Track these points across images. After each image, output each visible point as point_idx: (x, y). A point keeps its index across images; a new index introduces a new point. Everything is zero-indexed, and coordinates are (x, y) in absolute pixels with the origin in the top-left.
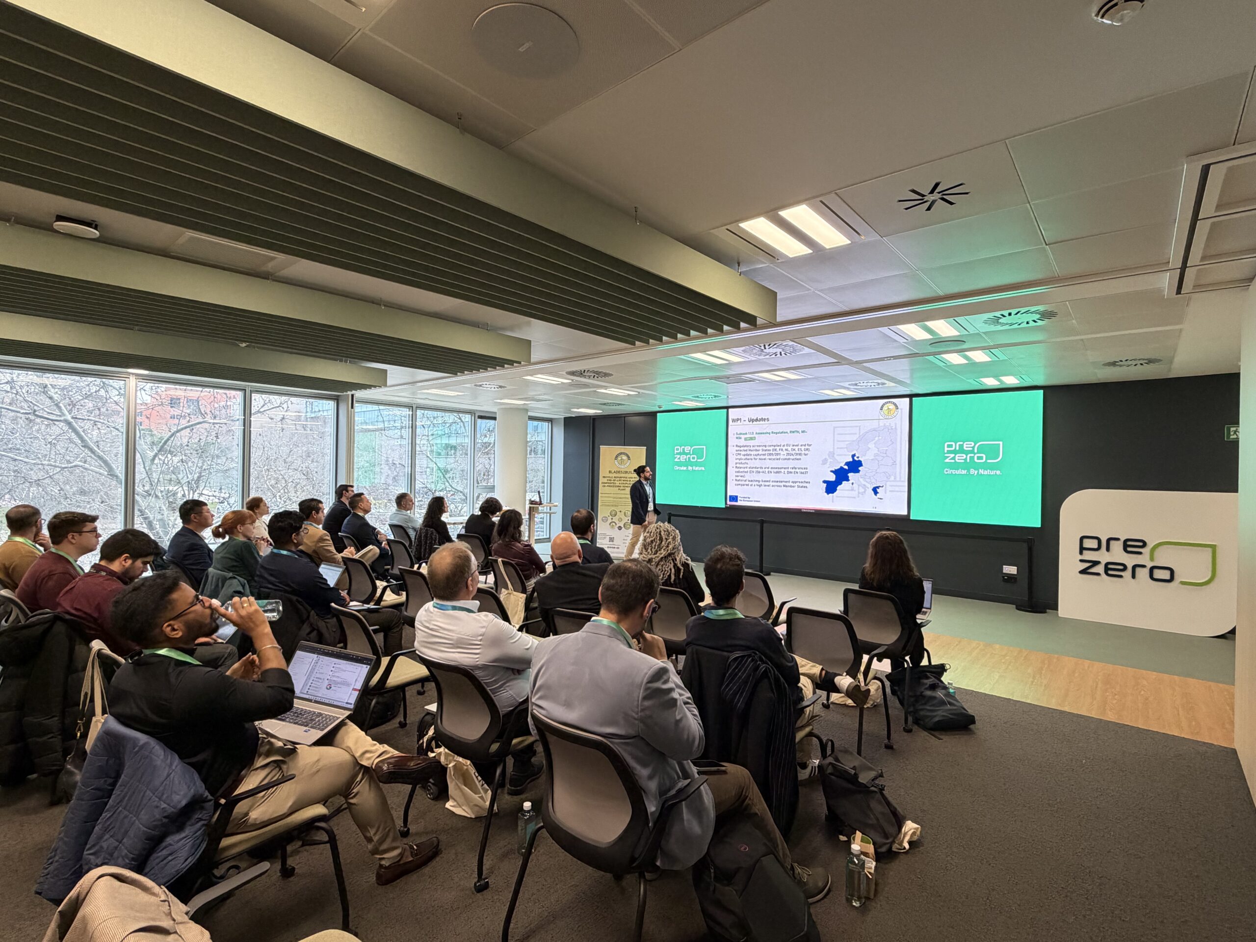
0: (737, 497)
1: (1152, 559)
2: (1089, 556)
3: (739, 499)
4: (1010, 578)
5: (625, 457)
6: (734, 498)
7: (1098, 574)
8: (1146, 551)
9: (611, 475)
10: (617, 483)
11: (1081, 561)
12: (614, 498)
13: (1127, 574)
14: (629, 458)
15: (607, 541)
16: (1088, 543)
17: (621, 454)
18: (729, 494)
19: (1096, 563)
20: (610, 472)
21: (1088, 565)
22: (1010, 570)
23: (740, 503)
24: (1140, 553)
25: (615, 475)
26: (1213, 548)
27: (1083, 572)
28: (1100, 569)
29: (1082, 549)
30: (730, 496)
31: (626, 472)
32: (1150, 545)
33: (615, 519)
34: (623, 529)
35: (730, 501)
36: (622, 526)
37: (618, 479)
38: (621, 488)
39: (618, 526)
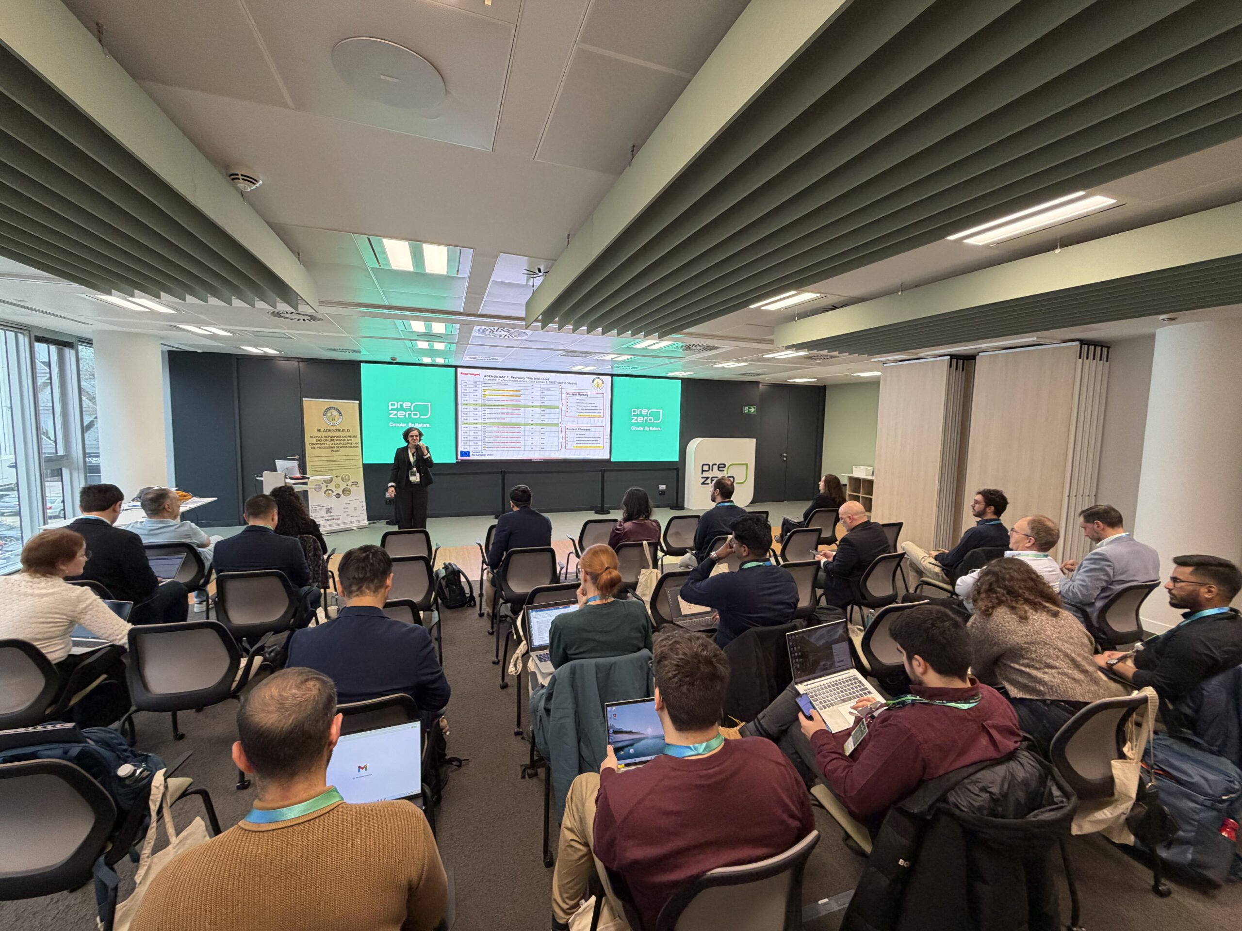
0: (469, 452)
1: (727, 472)
2: (706, 474)
3: (471, 453)
4: (663, 493)
5: (335, 413)
6: (467, 454)
7: (708, 484)
8: (725, 469)
9: (320, 434)
10: (329, 444)
11: (703, 478)
12: (327, 461)
14: (339, 412)
15: (323, 512)
16: (706, 468)
17: (330, 408)
18: (460, 449)
19: (707, 478)
20: (319, 431)
21: (704, 479)
22: (662, 487)
23: (472, 457)
24: (723, 471)
25: (325, 434)
26: (746, 465)
27: (703, 483)
28: (709, 481)
29: (703, 471)
30: (462, 452)
31: (339, 430)
33: (331, 486)
34: (342, 496)
35: (462, 456)
36: (341, 493)
37: (330, 439)
38: (335, 450)
39: (335, 493)
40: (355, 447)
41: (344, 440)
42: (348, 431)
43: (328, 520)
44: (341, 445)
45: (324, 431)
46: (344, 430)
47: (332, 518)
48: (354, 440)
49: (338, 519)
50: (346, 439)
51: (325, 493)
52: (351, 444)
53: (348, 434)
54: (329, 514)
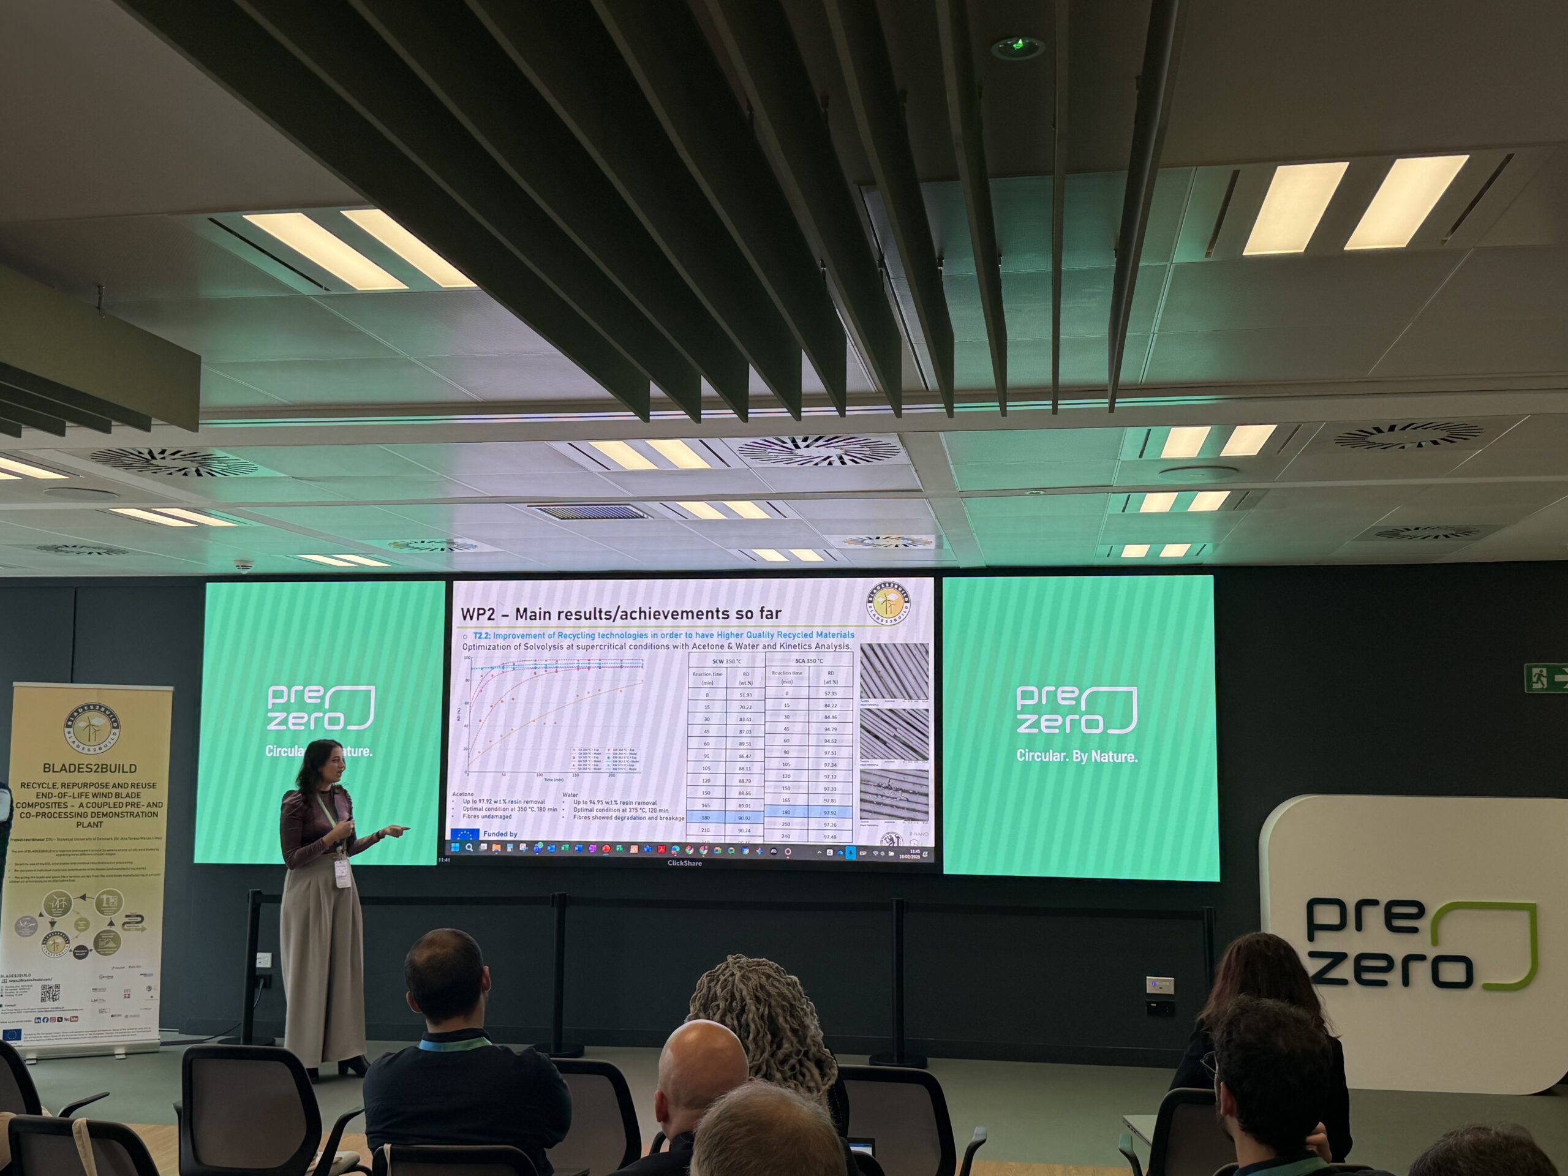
0: (475, 832)
1: (1435, 942)
2: (1326, 942)
3: (484, 835)
4: (1163, 1005)
5: (99, 720)
6: (469, 836)
7: (1344, 982)
8: (1423, 924)
9: (49, 778)
10: (73, 805)
11: (1314, 955)
12: (63, 853)
13: (1394, 977)
15: (33, 996)
16: (1322, 915)
17: (87, 708)
18: (451, 825)
20: (47, 768)
21: (1324, 962)
22: (1159, 985)
24: (1415, 930)
25: (66, 777)
26: (1532, 909)
27: (1318, 980)
28: (1345, 970)
29: (1312, 929)
30: (456, 831)
31: (104, 768)
32: (1432, 911)
33: (65, 924)
34: (94, 954)
35: (455, 843)
36: (90, 945)
37: (76, 790)
38: (86, 821)
39: (73, 946)
40: (147, 814)
41: (117, 795)
42: (133, 769)
43: (47, 1020)
44: (106, 810)
45: (63, 768)
46: (120, 768)
47: (57, 1015)
48: (147, 796)
49: (74, 1019)
50: (124, 792)
51: (45, 940)
52: (137, 805)
53: (129, 778)
54: (49, 1004)
